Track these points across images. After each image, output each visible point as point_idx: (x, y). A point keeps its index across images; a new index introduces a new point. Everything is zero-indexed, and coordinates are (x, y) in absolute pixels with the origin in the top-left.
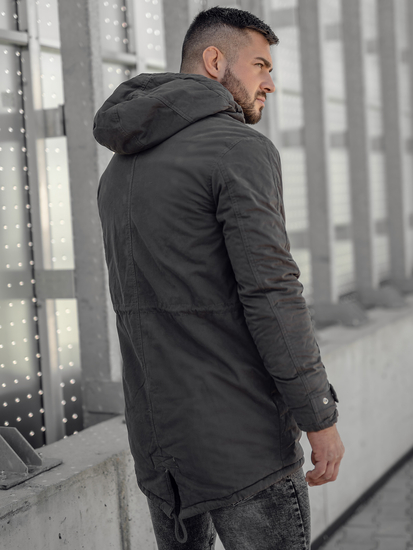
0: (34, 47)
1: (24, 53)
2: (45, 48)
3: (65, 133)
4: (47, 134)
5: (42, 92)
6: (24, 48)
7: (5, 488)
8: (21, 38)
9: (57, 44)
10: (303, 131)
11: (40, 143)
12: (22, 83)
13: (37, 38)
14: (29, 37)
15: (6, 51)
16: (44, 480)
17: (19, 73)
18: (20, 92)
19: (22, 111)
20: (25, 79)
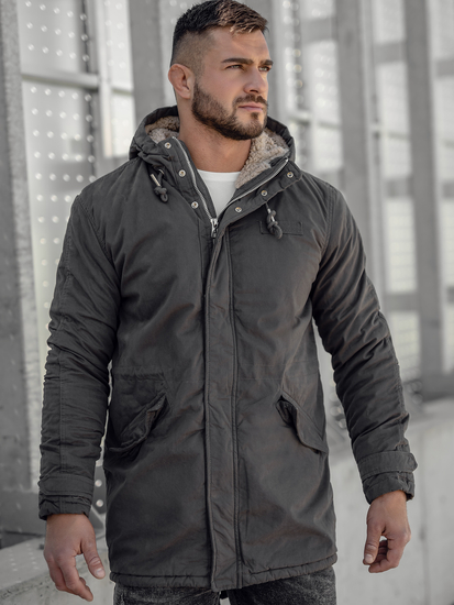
0: (105, 90)
1: (95, 97)
2: (117, 91)
5: (113, 137)
6: (94, 91)
8: (91, 80)
9: (128, 85)
12: (93, 128)
13: (109, 80)
14: (100, 80)
15: (75, 95)
17: (88, 118)
18: (89, 138)
19: (90, 159)
20: (96, 124)
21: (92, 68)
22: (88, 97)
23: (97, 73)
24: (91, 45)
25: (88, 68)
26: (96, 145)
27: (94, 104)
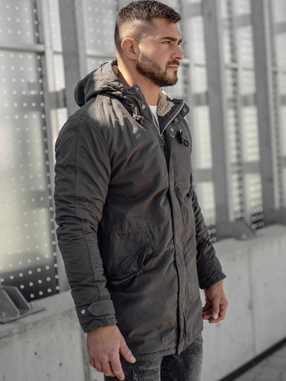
0: (49, 53)
1: (43, 57)
3: (65, 106)
4: (58, 106)
6: (42, 54)
7: (2, 323)
8: (40, 48)
10: (255, 95)
11: (53, 113)
12: (42, 76)
13: (51, 47)
14: (45, 47)
15: (30, 57)
16: (29, 319)
17: (40, 69)
18: (40, 81)
19: (41, 93)
20: (43, 73)
21: (41, 41)
22: (39, 57)
23: (43, 43)
24: (40, 27)
25: (39, 41)
26: (44, 85)
27: (42, 61)
